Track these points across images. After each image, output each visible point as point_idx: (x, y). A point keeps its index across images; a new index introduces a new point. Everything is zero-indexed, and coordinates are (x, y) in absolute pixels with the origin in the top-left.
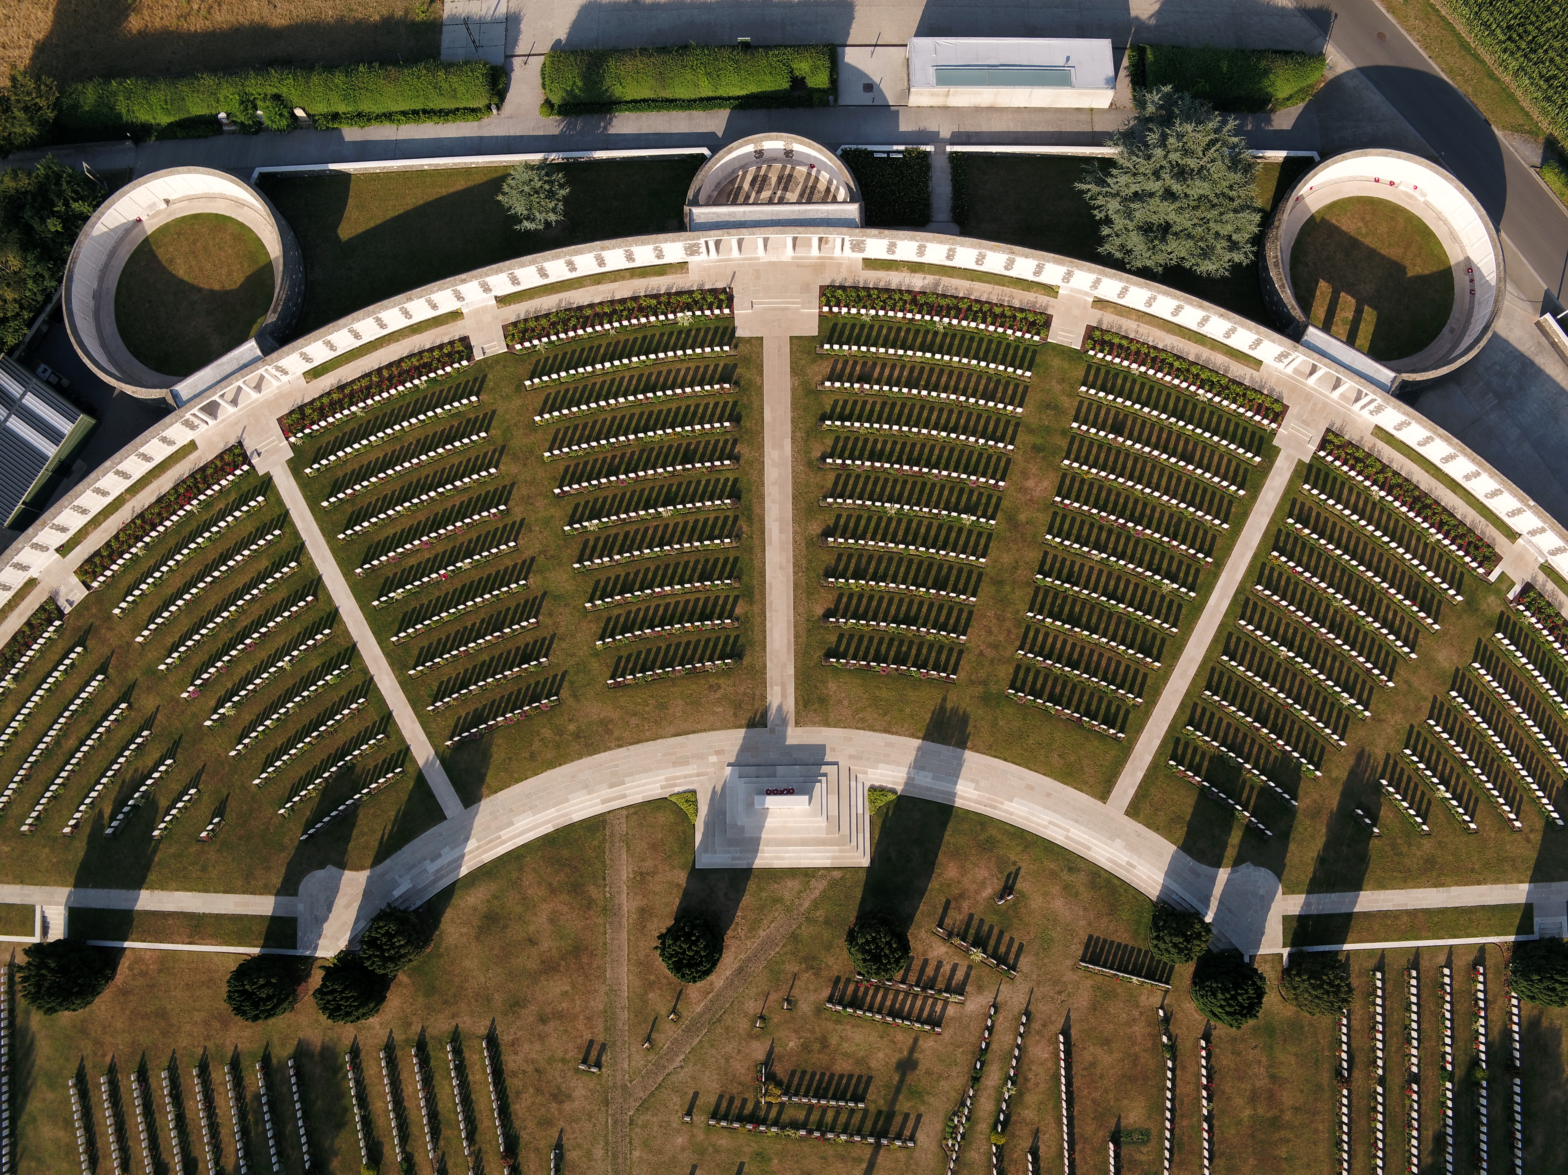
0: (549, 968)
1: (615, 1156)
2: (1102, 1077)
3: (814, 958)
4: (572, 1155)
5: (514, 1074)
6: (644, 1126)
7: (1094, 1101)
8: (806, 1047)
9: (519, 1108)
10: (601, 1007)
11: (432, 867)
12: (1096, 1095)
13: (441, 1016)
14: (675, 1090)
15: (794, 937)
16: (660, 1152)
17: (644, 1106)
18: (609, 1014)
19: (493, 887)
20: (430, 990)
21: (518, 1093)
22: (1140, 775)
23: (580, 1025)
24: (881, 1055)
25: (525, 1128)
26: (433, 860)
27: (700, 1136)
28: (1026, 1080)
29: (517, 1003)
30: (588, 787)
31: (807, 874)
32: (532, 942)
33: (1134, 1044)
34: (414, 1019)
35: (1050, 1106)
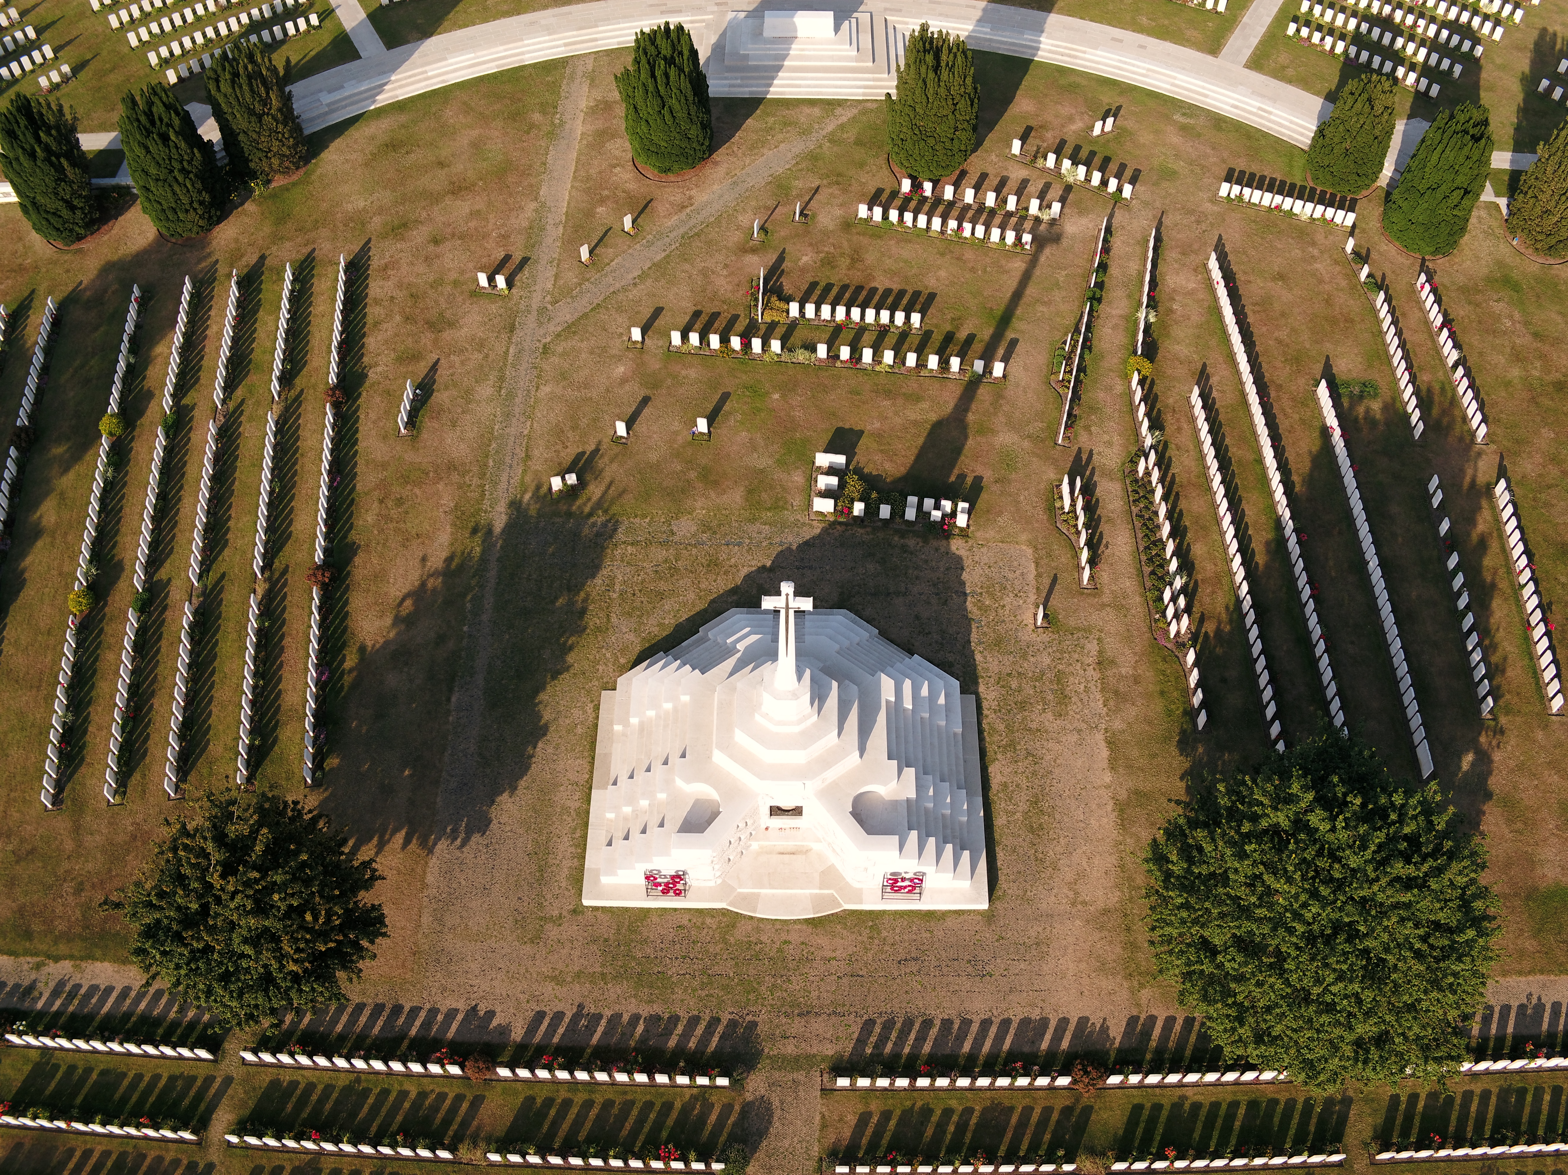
0: (458, 189)
1: (511, 395)
2: (1283, 314)
3: (839, 175)
4: (441, 397)
5: (377, 302)
6: (564, 354)
7: (1279, 342)
8: (829, 262)
9: (372, 342)
10: (525, 224)
11: (327, 99)
12: (1283, 334)
13: (288, 244)
14: (620, 309)
15: (813, 157)
16: (586, 385)
17: (570, 329)
18: (534, 231)
19: (403, 118)
20: (281, 219)
21: (377, 324)
22: (1255, 41)
23: (490, 244)
24: (943, 273)
25: (376, 365)
26: (330, 92)
27: (654, 365)
28: (1171, 311)
29: (405, 225)
30: (549, 30)
31: (830, 105)
32: (441, 164)
33: (1321, 281)
34: (250, 249)
35: (1213, 342)
